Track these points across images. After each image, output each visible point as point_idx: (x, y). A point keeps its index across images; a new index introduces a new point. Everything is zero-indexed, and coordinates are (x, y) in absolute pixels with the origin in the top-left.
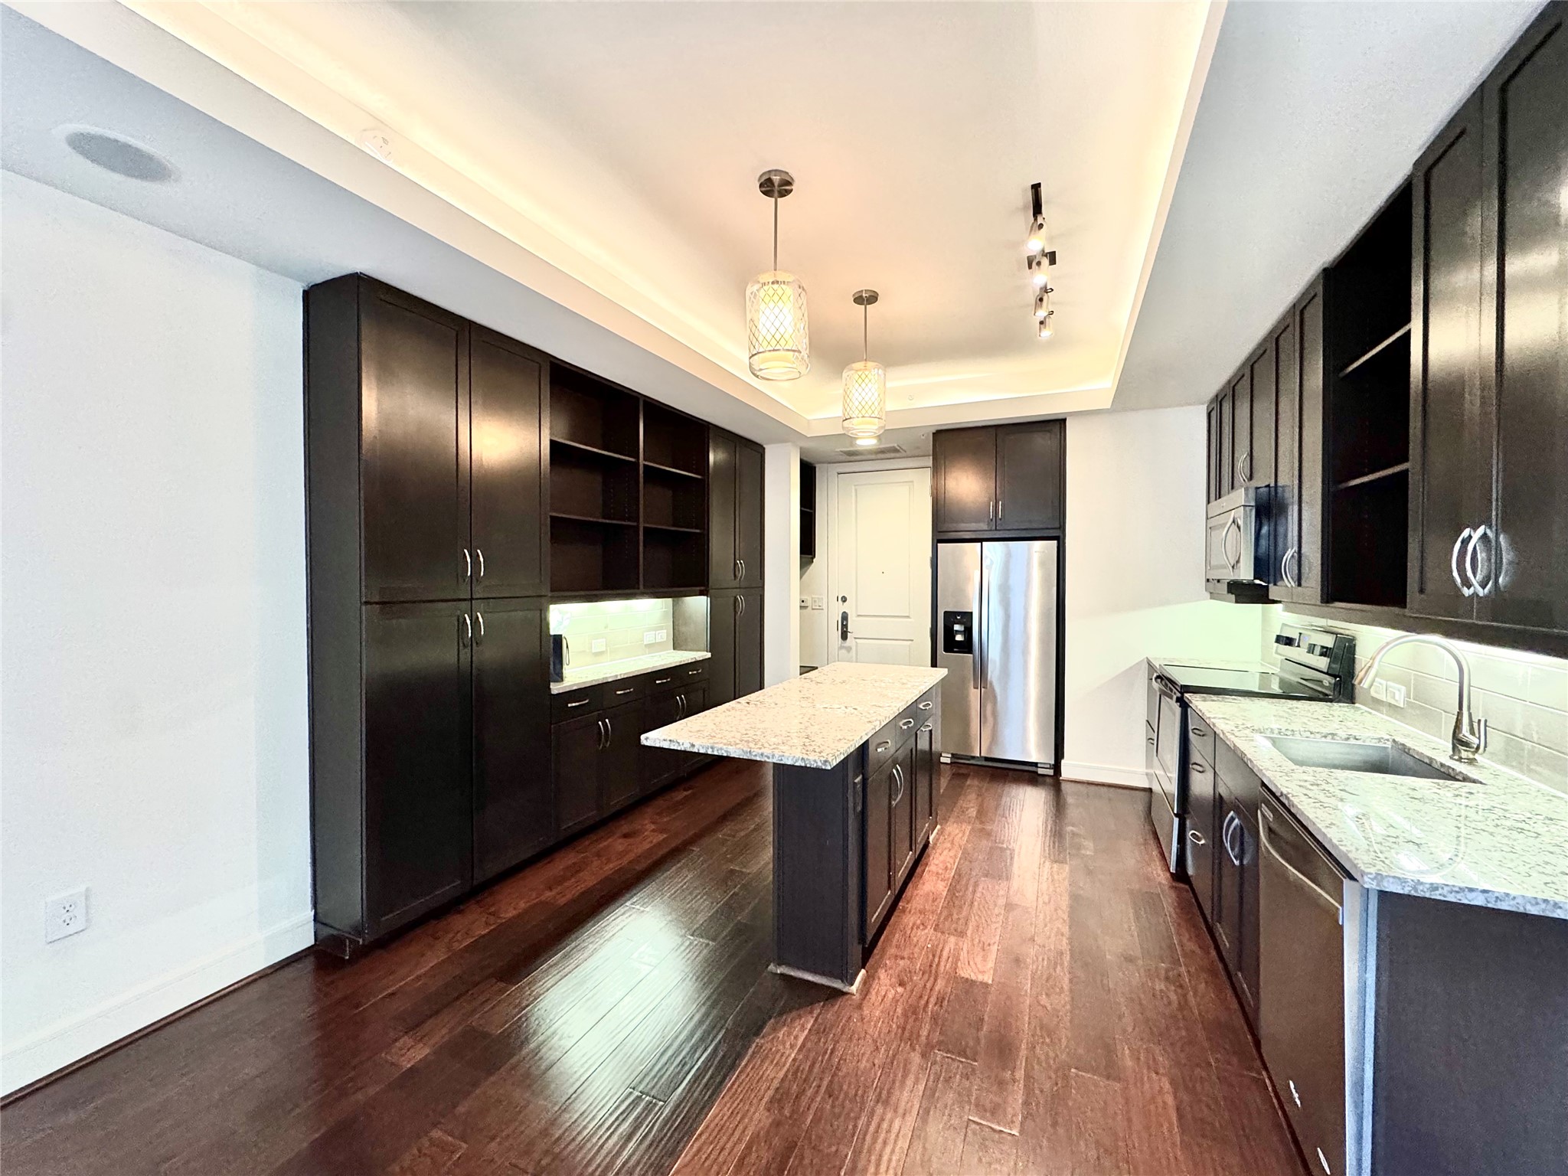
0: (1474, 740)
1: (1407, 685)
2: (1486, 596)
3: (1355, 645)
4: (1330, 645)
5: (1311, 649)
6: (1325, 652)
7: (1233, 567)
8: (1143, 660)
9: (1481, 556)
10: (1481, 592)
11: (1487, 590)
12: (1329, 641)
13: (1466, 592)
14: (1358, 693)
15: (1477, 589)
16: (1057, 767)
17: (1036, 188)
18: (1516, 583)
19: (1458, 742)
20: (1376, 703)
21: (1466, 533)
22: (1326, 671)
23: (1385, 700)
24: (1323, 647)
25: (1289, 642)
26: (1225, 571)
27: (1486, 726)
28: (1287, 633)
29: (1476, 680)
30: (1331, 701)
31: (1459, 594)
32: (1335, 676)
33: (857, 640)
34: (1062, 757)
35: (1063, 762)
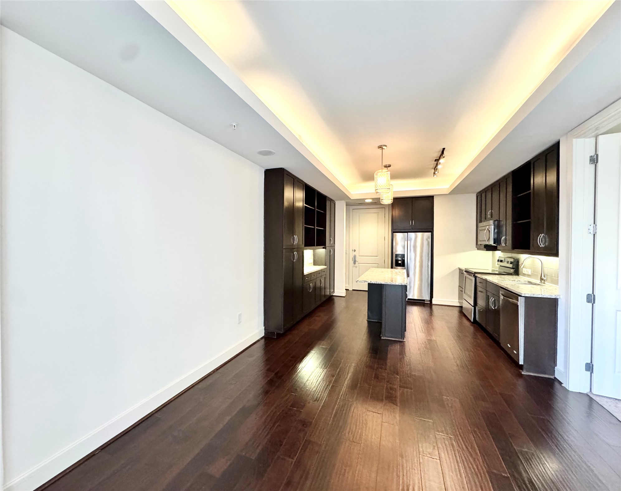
0: (544, 278)
1: (531, 269)
2: (544, 247)
3: (519, 261)
4: (513, 261)
5: (508, 262)
6: (511, 263)
7: (488, 241)
8: (457, 269)
9: (543, 239)
10: (543, 246)
11: (544, 246)
12: (512, 260)
13: (541, 246)
14: (520, 272)
15: (542, 245)
16: (431, 301)
17: (444, 149)
18: (548, 245)
19: (541, 279)
20: (524, 275)
21: (541, 235)
22: (511, 267)
23: (526, 273)
24: (511, 262)
25: (501, 261)
26: (485, 242)
27: (547, 275)
28: (501, 259)
29: (545, 265)
30: (513, 275)
31: (539, 246)
32: (514, 269)
33: (360, 264)
34: (433, 298)
35: (433, 299)
